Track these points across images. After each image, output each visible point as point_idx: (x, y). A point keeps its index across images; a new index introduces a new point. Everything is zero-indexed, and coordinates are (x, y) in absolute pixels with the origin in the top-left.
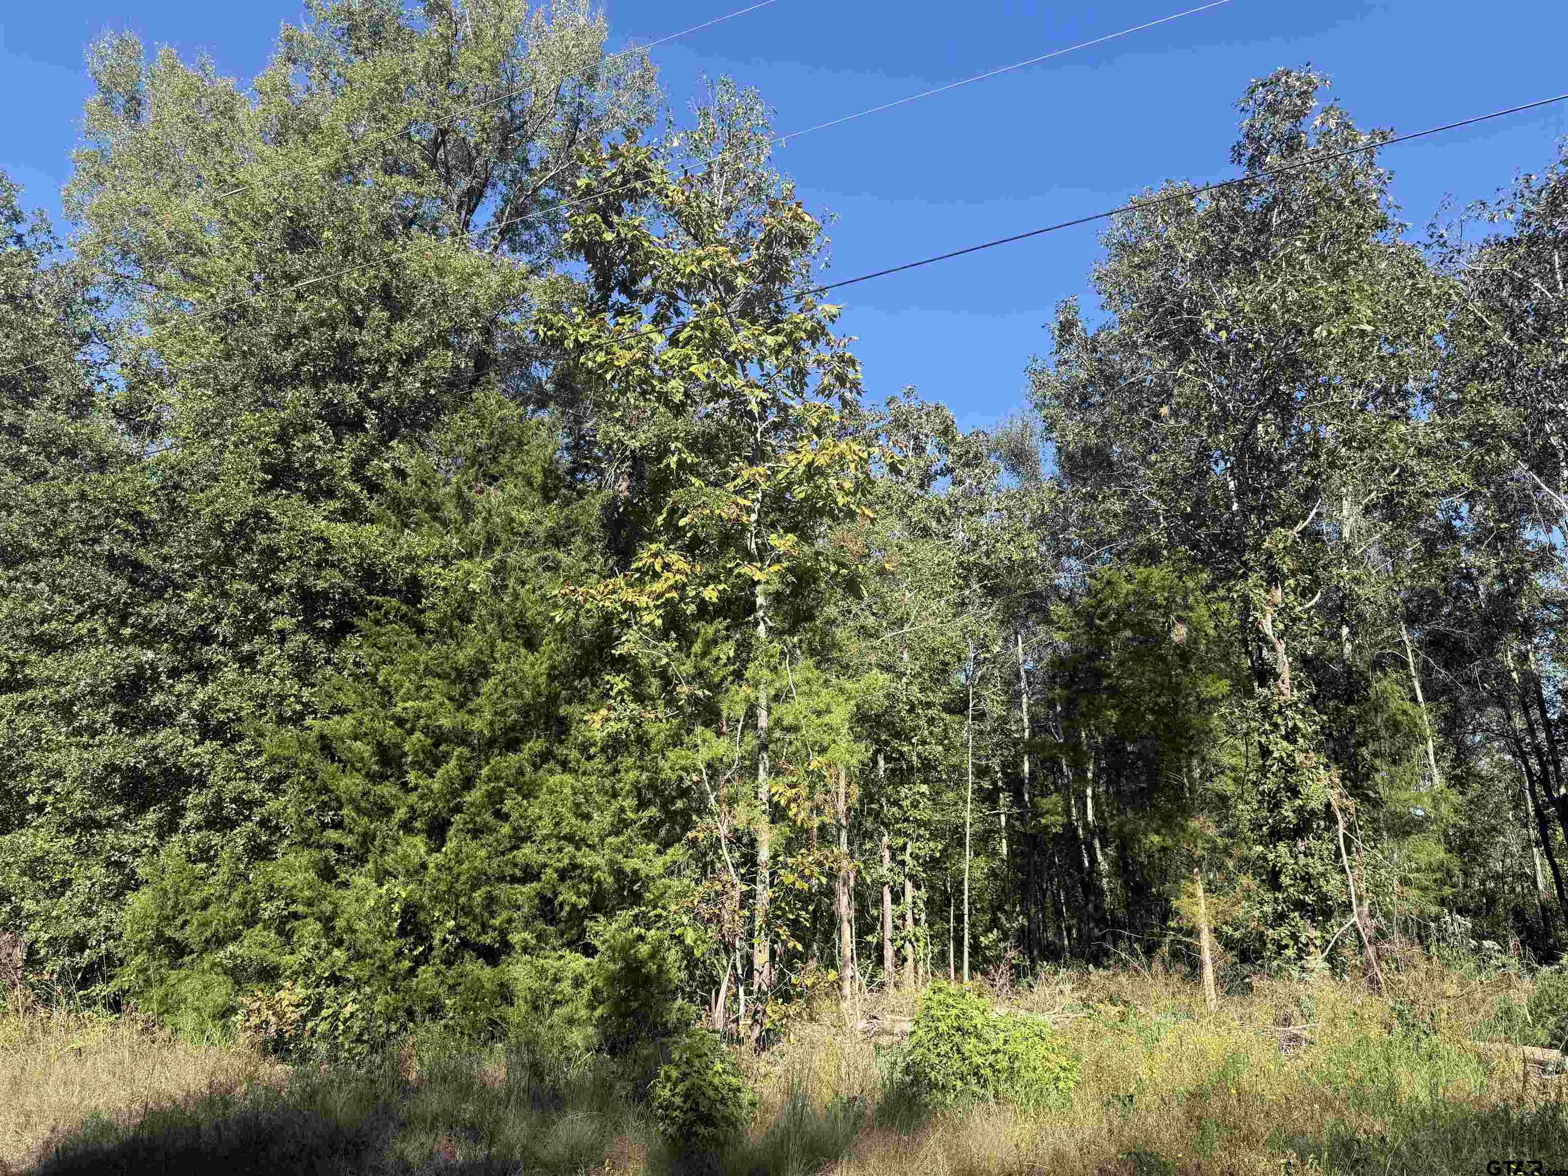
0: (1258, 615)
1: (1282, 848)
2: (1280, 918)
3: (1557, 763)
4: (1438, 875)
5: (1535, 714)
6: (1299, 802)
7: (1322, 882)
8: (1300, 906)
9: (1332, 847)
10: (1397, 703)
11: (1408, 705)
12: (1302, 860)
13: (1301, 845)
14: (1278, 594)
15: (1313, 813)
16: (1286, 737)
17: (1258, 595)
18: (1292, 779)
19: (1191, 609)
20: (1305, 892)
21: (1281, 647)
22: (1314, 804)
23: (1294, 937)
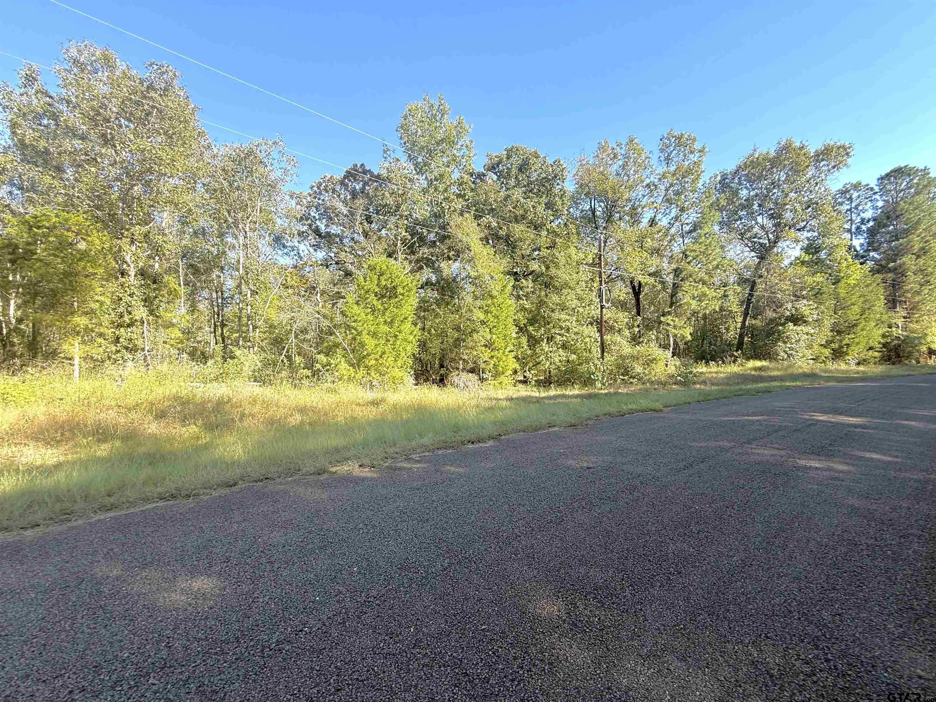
0: (125, 254)
1: (122, 330)
2: (118, 352)
3: (223, 310)
4: (178, 341)
5: (220, 294)
6: (131, 316)
7: (136, 341)
8: (127, 348)
9: (142, 331)
10: (173, 285)
11: (177, 287)
12: (129, 334)
13: (129, 330)
14: (134, 248)
15: (136, 320)
16: (130, 295)
17: (126, 247)
18: (130, 309)
19: (89, 236)
20: (129, 344)
21: (132, 266)
22: (137, 318)
23: (123, 358)
